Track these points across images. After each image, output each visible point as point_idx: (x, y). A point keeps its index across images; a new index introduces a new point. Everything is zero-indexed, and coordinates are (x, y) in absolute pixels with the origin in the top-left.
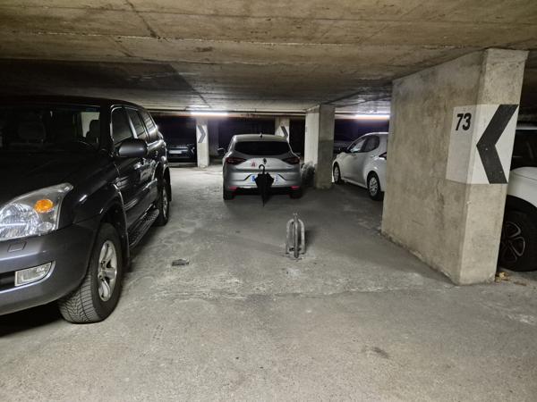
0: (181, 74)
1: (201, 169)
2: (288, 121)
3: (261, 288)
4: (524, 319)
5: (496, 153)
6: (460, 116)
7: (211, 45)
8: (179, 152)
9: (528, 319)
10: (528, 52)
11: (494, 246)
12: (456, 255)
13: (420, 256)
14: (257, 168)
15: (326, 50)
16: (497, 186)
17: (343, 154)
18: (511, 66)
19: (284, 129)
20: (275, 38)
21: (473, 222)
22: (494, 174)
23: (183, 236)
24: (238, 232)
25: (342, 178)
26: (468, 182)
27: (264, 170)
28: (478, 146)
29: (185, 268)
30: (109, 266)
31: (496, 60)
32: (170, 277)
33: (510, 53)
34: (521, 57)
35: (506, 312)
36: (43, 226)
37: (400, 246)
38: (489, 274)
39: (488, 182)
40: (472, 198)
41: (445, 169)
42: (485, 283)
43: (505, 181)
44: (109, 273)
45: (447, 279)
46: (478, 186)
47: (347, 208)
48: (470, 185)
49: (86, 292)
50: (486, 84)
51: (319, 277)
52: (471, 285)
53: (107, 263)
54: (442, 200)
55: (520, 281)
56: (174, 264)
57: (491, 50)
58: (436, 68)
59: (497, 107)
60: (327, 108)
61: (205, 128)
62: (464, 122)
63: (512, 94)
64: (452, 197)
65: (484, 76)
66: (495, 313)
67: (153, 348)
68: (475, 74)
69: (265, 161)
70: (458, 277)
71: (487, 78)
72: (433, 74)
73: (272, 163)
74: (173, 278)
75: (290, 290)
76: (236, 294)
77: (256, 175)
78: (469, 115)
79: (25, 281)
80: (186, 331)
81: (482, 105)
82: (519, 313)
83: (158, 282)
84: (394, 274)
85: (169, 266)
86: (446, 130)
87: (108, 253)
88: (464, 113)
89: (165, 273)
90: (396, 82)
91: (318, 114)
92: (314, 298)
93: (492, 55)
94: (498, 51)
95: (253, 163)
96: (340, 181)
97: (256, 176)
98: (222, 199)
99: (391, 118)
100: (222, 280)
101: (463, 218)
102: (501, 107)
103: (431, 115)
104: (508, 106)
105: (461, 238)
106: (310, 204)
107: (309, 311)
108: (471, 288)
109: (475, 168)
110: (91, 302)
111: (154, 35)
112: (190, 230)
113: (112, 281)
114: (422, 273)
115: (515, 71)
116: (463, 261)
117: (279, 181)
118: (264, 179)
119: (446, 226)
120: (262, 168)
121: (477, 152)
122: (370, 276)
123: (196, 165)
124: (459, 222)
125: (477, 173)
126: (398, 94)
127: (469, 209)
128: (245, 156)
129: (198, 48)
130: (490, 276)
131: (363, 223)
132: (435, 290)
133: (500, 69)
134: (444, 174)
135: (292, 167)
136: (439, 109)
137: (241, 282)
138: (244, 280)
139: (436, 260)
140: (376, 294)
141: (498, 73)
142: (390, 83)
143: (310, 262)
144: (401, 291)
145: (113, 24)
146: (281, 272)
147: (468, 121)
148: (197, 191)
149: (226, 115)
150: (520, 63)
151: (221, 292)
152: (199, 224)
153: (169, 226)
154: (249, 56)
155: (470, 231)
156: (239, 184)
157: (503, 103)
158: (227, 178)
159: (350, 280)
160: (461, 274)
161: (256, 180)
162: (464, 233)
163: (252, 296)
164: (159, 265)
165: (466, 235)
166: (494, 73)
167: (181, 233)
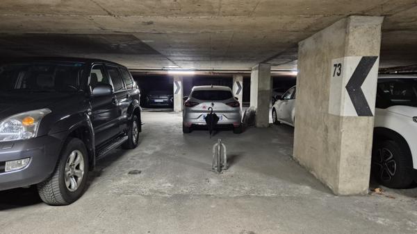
0: (144, 41)
1: (176, 113)
2: (242, 78)
3: (185, 191)
4: (380, 221)
5: (362, 93)
6: (335, 65)
7: (152, 20)
8: (162, 101)
9: (383, 221)
10: (383, 17)
11: (365, 166)
12: (335, 172)
13: (315, 174)
14: (207, 109)
15: (230, 20)
16: (364, 119)
17: (279, 101)
18: (370, 28)
19: (238, 83)
20: (188, 13)
21: (347, 146)
22: (362, 109)
23: (143, 156)
24: (184, 154)
25: (278, 120)
26: (341, 115)
27: (212, 111)
28: (347, 87)
29: (138, 176)
30: (78, 168)
31: (358, 24)
32: (124, 181)
33: (369, 18)
34: (377, 21)
35: (368, 215)
36: (27, 135)
37: (303, 167)
38: (363, 188)
39: (356, 115)
40: (344, 127)
41: (328, 106)
42: (360, 195)
43: (372, 115)
44: (77, 173)
45: (331, 191)
46: (349, 118)
47: (275, 141)
48: (342, 117)
49: (56, 181)
50: (350, 42)
51: (231, 185)
52: (348, 196)
53: (76, 165)
54: (326, 130)
55: (392, 195)
56: (130, 173)
57: (353, 17)
58: (322, 31)
59: (360, 58)
60: (264, 66)
61: (180, 83)
62: (337, 71)
63: (372, 48)
64: (332, 127)
65: (348, 35)
66: (358, 215)
67: (95, 223)
68: (343, 35)
69: (213, 104)
70: (337, 188)
71: (351, 37)
72: (321, 36)
73: (218, 106)
74: (126, 181)
75: (205, 193)
76: (165, 193)
77: (206, 114)
78: (340, 65)
79: (13, 168)
80: (121, 214)
81: (348, 57)
82: (378, 216)
83: (114, 183)
84: (290, 186)
85: (126, 174)
86: (327, 77)
87: (77, 159)
88: (338, 63)
89: (122, 178)
90: (300, 43)
91: (257, 71)
92: (220, 198)
93: (354, 20)
94: (359, 17)
95: (204, 106)
96: (276, 122)
97: (206, 116)
98: (182, 133)
99: (298, 74)
100: (160, 184)
101: (339, 142)
102: (364, 58)
103: (319, 66)
104: (369, 57)
105: (338, 158)
106: (247, 137)
107: (212, 206)
108: (348, 198)
109: (345, 104)
110: (58, 189)
111: (110, 14)
112: (150, 152)
113: (80, 179)
114: (313, 186)
115: (373, 32)
116: (340, 176)
117: (224, 120)
118: (212, 118)
119: (329, 150)
120: (210, 109)
121: (346, 91)
122: (270, 187)
123: (173, 111)
124: (337, 146)
125: (347, 108)
126: (301, 53)
127: (343, 135)
128: (198, 101)
129: (143, 22)
130: (364, 189)
131: (282, 151)
132: (317, 198)
133: (361, 30)
134: (327, 110)
135: (234, 109)
136: (324, 62)
137: (173, 186)
138: (175, 185)
139: (325, 176)
140: (269, 198)
141: (359, 33)
142: (296, 46)
143: (229, 175)
144: (290, 197)
145: (81, 7)
146: (204, 181)
147: (340, 69)
148: (166, 127)
149: (193, 73)
150: (377, 25)
151: (156, 192)
152: (158, 148)
153: (137, 149)
154: (180, 27)
155: (345, 153)
156: (194, 121)
157: (365, 55)
158: (185, 117)
159: (253, 188)
160: (339, 186)
161: (206, 118)
162: (340, 154)
163: (176, 195)
164: (120, 173)
165: (342, 156)
166: (356, 34)
167: (143, 154)
